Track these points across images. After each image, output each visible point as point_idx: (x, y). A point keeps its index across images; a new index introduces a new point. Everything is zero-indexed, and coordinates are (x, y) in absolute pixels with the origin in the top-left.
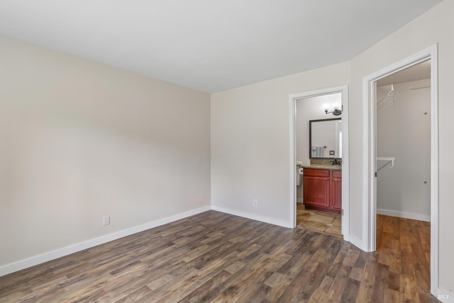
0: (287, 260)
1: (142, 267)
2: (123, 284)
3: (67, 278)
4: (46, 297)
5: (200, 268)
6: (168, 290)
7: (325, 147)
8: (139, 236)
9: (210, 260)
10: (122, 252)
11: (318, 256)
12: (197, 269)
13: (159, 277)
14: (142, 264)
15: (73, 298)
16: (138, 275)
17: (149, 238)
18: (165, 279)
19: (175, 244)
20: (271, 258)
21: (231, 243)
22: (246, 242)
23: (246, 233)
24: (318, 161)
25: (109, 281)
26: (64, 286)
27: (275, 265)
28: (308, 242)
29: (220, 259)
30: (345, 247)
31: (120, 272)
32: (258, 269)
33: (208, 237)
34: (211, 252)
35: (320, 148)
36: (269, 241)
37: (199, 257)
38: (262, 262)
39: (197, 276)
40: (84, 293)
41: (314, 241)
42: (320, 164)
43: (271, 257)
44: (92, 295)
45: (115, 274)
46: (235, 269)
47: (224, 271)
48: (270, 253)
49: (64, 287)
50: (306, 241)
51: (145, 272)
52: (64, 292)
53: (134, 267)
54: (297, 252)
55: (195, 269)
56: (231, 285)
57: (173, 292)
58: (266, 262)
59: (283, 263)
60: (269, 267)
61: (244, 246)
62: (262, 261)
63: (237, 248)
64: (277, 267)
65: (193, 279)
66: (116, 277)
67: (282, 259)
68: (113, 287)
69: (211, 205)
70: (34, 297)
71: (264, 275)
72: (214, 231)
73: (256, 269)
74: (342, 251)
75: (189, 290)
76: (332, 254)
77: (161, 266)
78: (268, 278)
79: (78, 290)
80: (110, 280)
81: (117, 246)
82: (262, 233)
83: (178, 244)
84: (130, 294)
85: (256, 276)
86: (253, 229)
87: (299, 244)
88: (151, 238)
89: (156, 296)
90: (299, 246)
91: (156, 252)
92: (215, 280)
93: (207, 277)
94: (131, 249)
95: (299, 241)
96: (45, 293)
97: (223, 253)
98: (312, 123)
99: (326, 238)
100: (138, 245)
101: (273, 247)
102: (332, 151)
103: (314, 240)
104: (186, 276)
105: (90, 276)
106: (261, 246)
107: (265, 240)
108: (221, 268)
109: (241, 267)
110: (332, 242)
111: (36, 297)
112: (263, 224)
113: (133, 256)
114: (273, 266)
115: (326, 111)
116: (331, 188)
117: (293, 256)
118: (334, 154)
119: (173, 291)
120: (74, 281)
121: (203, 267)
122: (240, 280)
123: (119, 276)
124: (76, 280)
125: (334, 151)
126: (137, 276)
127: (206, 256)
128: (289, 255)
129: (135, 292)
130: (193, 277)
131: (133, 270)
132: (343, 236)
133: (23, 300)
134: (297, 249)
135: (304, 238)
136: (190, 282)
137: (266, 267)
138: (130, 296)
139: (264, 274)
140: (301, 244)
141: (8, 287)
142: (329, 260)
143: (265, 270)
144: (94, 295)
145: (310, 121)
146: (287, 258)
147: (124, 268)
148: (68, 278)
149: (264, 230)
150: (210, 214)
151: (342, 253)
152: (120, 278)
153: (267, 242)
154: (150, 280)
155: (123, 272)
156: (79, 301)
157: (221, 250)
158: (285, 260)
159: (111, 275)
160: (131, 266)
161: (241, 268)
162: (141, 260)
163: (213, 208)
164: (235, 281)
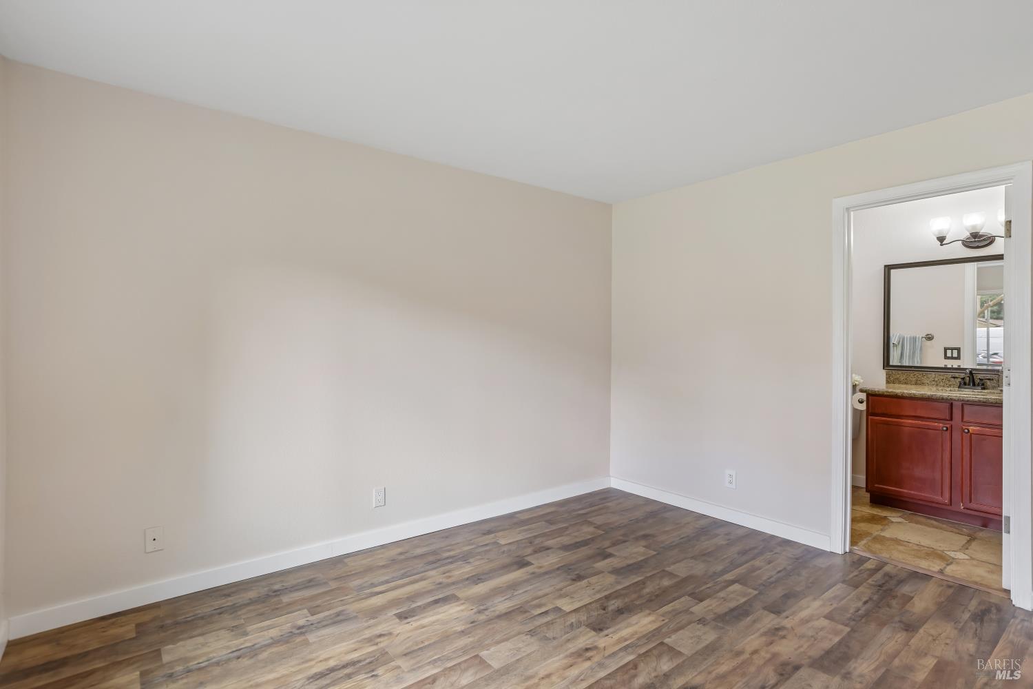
0: (837, 639)
1: (462, 611)
2: (426, 643)
3: (309, 615)
4: (274, 650)
5: (601, 630)
6: (530, 672)
7: (929, 338)
8: (447, 537)
9: (622, 613)
10: (415, 572)
11: (930, 638)
12: (594, 630)
13: (507, 640)
14: (462, 604)
15: (326, 660)
16: (457, 628)
17: (469, 545)
18: (520, 645)
19: (533, 564)
20: (788, 626)
21: (671, 575)
22: (711, 576)
23: (708, 553)
24: (912, 376)
25: (395, 633)
26: (306, 632)
27: (802, 646)
28: (894, 597)
29: (650, 614)
30: (1019, 627)
31: (416, 615)
32: (755, 652)
33: (610, 555)
34: (624, 592)
35: (914, 339)
36: (776, 581)
37: (596, 601)
38: (765, 634)
39: (596, 648)
40: (348, 653)
41: (912, 595)
42: (916, 384)
43: (787, 623)
44: (365, 660)
45: (406, 618)
46: (692, 643)
47: (662, 643)
48: (784, 614)
49: (306, 634)
50: (885, 591)
51: (472, 623)
52: (306, 643)
53: (446, 607)
54: (863, 620)
55: (588, 630)
56: (687, 683)
57: (543, 678)
58: (774, 635)
59: (827, 645)
60: (786, 649)
61: (708, 586)
62: (762, 630)
63: (689, 588)
64: (810, 654)
65: (589, 654)
66: (408, 627)
67: (821, 633)
68: (406, 649)
69: (610, 476)
70: (253, 646)
71: (775, 671)
72: (625, 542)
73: (749, 649)
74: (1011, 636)
75: (582, 680)
76: (976, 640)
77: (506, 614)
78: (788, 679)
79: (335, 644)
80: (398, 632)
81: (403, 557)
82: (753, 558)
83: (540, 565)
84: (446, 669)
85: (752, 669)
86: (727, 544)
87: (865, 599)
88: (472, 544)
89: (503, 682)
90: (866, 603)
91: (490, 578)
92: (642, 664)
93: (621, 654)
94: (435, 565)
95: (865, 591)
96: (270, 641)
97: (653, 598)
98: (892, 271)
99: (951, 591)
100: (447, 558)
101: (789, 598)
102: (952, 349)
103: (911, 592)
104: (570, 645)
105: (356, 617)
106: (756, 592)
107: (765, 578)
108: (654, 636)
109: (705, 639)
110: (973, 605)
111: (256, 646)
112: (753, 533)
113: (440, 583)
114: (796, 650)
115: (941, 239)
116: (957, 453)
117: (853, 630)
118: (958, 358)
119: (541, 676)
120: (324, 623)
121: (607, 628)
122: (710, 673)
123: (415, 624)
124: (328, 623)
125: (959, 350)
126: (455, 629)
127: (613, 602)
128: (840, 627)
129: (454, 665)
130: (587, 650)
131: (443, 614)
132: (1008, 592)
133: (234, 649)
134: (860, 612)
135: (880, 583)
136: (580, 660)
137: (776, 648)
138: (445, 674)
139: (773, 668)
140: (870, 599)
141: (202, 618)
142: (971, 655)
143: (775, 656)
144: (367, 661)
145: (885, 266)
146: (836, 633)
147: (424, 608)
148: (312, 615)
149: (756, 551)
150: (605, 497)
151: (1012, 642)
152: (417, 628)
153: (772, 583)
154: (486, 642)
155: (422, 616)
156: (339, 669)
157: (647, 590)
158: (830, 636)
159: (397, 620)
160: (438, 605)
161: (708, 642)
162: (460, 594)
163: (616, 483)
164: (696, 673)
